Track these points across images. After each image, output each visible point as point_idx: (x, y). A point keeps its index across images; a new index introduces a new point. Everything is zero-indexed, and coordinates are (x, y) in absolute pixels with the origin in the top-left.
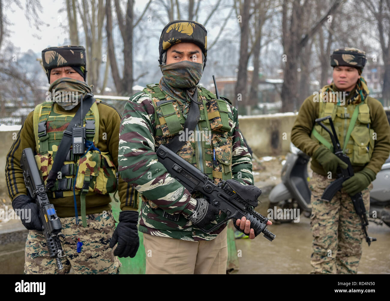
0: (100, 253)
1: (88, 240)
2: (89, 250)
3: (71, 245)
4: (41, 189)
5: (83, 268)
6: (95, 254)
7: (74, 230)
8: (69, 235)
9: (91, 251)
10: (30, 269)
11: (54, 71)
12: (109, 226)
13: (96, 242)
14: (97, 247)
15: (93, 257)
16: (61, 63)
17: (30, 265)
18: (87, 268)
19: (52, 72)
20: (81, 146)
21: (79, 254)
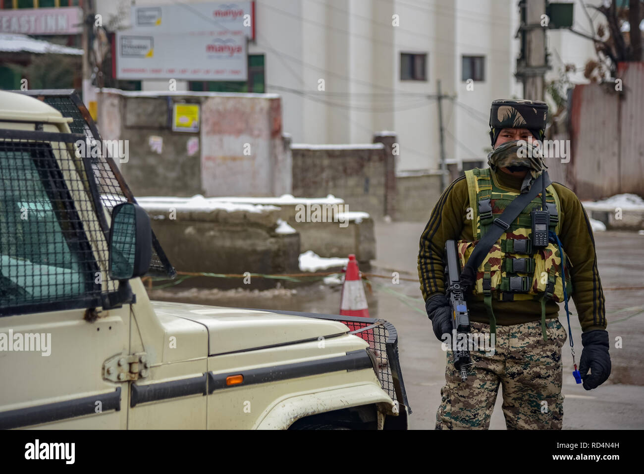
0: (551, 373)
1: (538, 354)
2: (538, 367)
3: (517, 359)
4: (457, 286)
5: (526, 388)
6: (546, 374)
7: (521, 342)
8: (515, 348)
9: (541, 368)
10: (456, 392)
11: (505, 132)
12: (560, 337)
13: (548, 357)
14: (548, 363)
15: (541, 376)
16: (519, 124)
17: (456, 387)
18: (531, 389)
19: (503, 132)
20: (545, 236)
21: (524, 371)
